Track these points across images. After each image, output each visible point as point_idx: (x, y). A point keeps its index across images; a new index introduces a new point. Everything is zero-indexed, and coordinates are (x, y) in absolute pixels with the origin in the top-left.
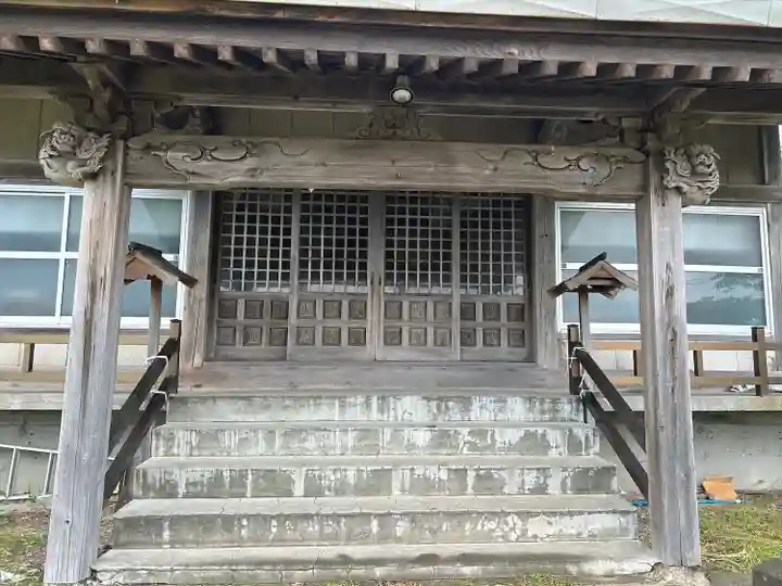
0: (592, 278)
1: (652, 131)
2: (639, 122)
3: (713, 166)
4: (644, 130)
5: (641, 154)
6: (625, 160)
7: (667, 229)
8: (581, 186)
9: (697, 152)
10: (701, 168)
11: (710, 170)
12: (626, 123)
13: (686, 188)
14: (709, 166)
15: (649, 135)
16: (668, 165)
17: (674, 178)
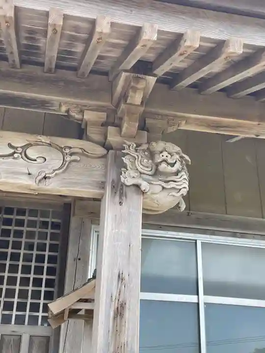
0: (81, 301)
1: (113, 125)
2: (103, 116)
3: (178, 166)
4: (105, 125)
5: (103, 149)
6: (84, 153)
7: (124, 231)
8: (26, 177)
9: (160, 149)
10: (163, 167)
11: (174, 169)
12: (89, 116)
13: (144, 186)
14: (173, 165)
15: (110, 128)
16: (126, 160)
17: (133, 173)
